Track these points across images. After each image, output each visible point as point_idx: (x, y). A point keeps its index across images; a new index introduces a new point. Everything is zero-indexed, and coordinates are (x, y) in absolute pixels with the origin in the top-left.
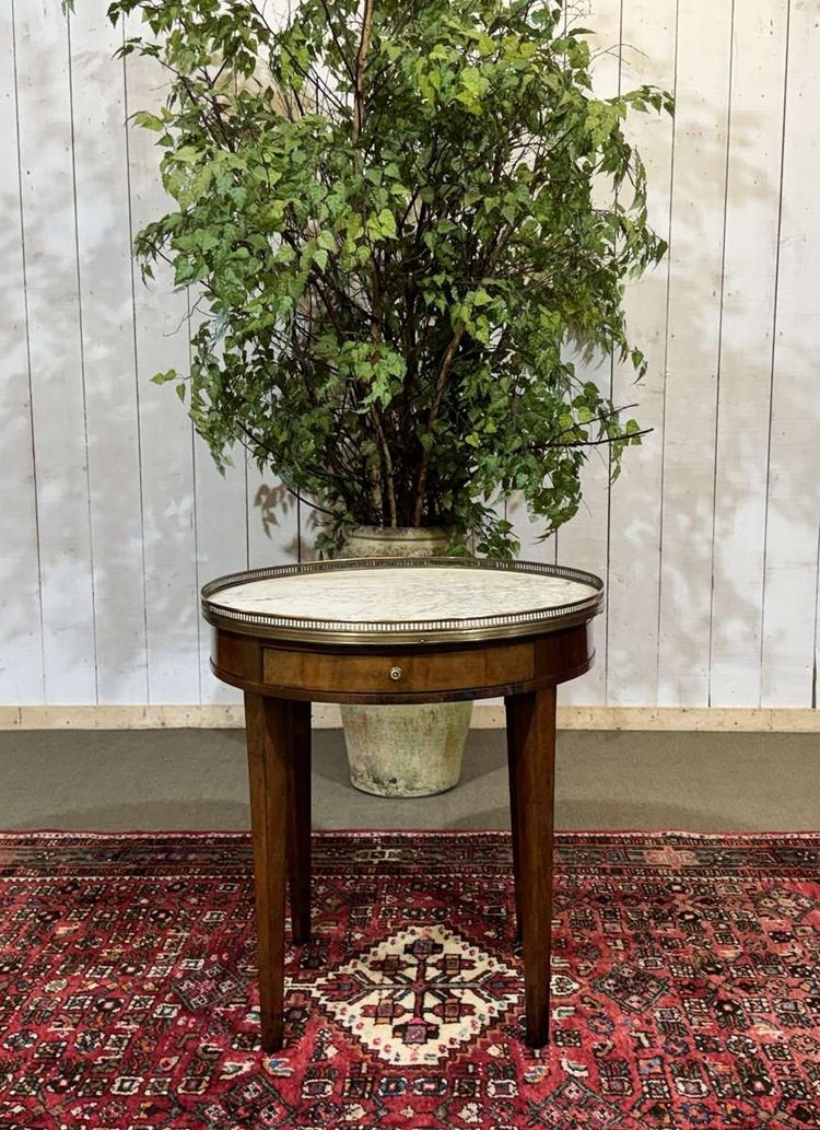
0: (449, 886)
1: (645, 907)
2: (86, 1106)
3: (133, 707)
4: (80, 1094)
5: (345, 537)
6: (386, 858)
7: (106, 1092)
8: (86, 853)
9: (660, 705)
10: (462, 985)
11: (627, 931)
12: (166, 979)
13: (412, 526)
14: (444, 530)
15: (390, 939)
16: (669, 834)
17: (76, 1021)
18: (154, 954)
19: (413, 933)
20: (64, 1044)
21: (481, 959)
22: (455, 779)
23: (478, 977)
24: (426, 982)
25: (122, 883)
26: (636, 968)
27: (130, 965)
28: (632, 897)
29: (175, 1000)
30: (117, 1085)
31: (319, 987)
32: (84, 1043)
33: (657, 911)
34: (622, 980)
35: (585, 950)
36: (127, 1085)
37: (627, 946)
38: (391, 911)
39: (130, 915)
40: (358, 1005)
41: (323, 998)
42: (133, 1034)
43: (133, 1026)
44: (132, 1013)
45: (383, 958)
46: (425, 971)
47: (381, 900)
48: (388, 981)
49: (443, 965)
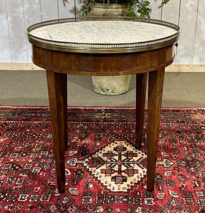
0: (127, 127)
1: (193, 135)
2: (9, 205)
3: (23, 63)
4: (8, 201)
5: (91, 7)
6: (106, 116)
7: (16, 200)
8: (9, 113)
9: (193, 64)
10: (134, 162)
11: (188, 143)
12: (36, 158)
13: (114, 3)
14: (126, 5)
15: (109, 145)
16: (199, 109)
17: (6, 173)
18: (32, 149)
19: (116, 143)
20: (2, 182)
21: (139, 153)
22: (127, 89)
23: (139, 160)
24: (121, 161)
25: (21, 124)
26: (192, 157)
27: (24, 153)
28: (189, 131)
29: (39, 166)
30: (20, 198)
31: (86, 162)
32: (9, 182)
33: (197, 136)
34: (187, 162)
35: (174, 150)
36: (23, 197)
37: (188, 149)
38: (109, 135)
39: (24, 135)
40: (99, 169)
41: (88, 166)
42: (25, 178)
43: (25, 175)
44: (25, 170)
45: (107, 152)
46: (121, 157)
47: (105, 131)
48: (109, 160)
49: (127, 155)
